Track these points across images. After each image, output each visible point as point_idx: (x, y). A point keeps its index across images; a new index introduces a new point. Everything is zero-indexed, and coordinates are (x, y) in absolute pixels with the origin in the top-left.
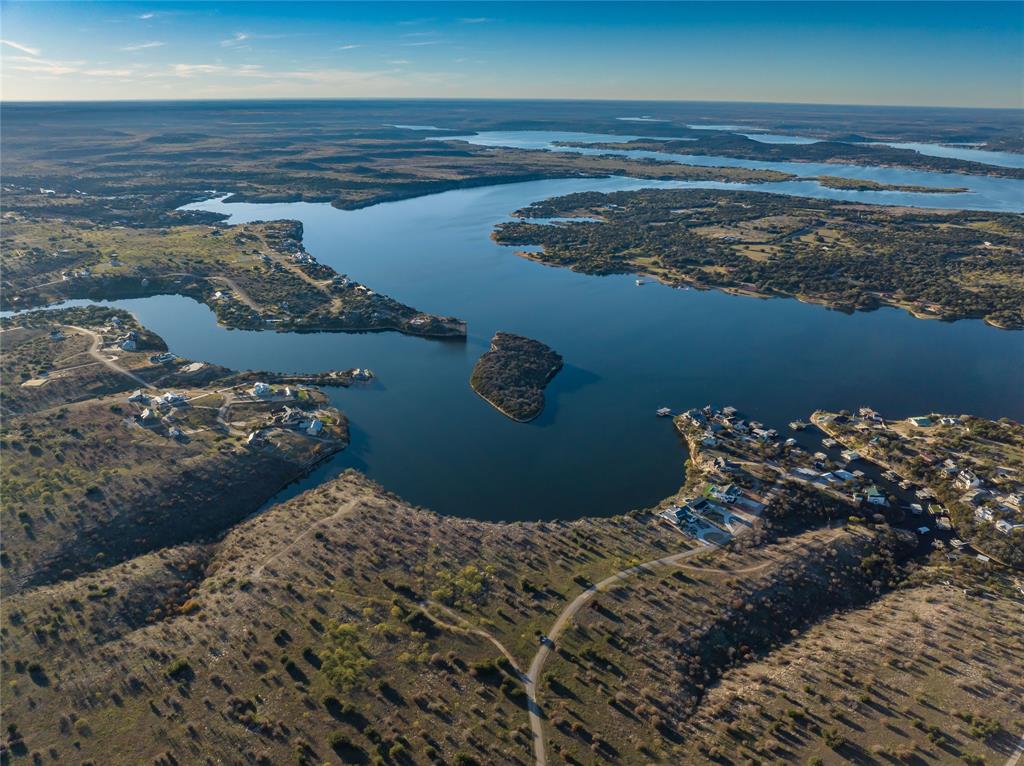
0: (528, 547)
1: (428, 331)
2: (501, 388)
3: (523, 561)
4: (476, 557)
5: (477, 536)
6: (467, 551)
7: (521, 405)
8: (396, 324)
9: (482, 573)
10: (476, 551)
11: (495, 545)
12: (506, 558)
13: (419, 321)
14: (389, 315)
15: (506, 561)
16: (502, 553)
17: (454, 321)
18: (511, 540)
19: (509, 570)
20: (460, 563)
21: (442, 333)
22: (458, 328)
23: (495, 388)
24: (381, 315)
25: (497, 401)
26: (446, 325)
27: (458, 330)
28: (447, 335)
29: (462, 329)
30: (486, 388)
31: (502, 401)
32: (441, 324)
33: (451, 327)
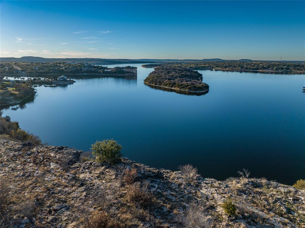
2: (170, 79)
14: (93, 69)
17: (129, 67)
21: (122, 74)
22: (132, 71)
23: (166, 79)
24: (88, 69)
25: (169, 84)
26: (125, 70)
27: (132, 72)
28: (125, 75)
29: (134, 72)
30: (158, 80)
31: (174, 84)
32: (122, 69)
33: (128, 71)
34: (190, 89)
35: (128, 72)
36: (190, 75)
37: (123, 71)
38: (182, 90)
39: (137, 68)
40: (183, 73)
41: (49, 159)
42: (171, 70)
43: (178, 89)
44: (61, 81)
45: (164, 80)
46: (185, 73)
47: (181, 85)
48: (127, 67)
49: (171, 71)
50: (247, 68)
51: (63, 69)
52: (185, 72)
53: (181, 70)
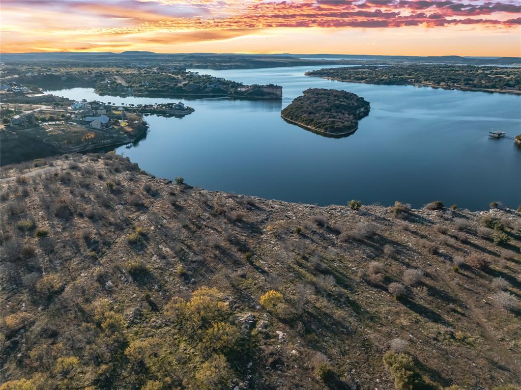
0: (388, 249)
1: (251, 94)
2: (310, 113)
3: (381, 287)
4: (237, 264)
5: (253, 218)
6: (217, 247)
7: (333, 122)
8: (226, 92)
9: (244, 316)
10: (243, 248)
11: (295, 238)
12: (326, 272)
13: (244, 89)
14: (222, 87)
15: (328, 283)
16: (314, 259)
17: (271, 86)
18: (337, 232)
19: (339, 313)
20: (184, 276)
21: (261, 96)
22: (275, 92)
23: (305, 113)
24: (215, 86)
25: (306, 120)
26: (266, 90)
27: (275, 94)
28: (265, 97)
29: (278, 93)
30: (296, 114)
31: (312, 120)
32: (261, 89)
33: (269, 92)
34: (326, 129)
35: (269, 94)
36: (345, 106)
37: (262, 91)
38: (318, 130)
39: (282, 87)
40: (337, 102)
41: (161, 182)
42: (323, 95)
43: (314, 128)
44: (176, 109)
45: (303, 113)
46: (341, 102)
47: (319, 123)
48: (268, 85)
49: (322, 97)
50: (475, 86)
51: (181, 87)
52: (342, 100)
53: (338, 96)
